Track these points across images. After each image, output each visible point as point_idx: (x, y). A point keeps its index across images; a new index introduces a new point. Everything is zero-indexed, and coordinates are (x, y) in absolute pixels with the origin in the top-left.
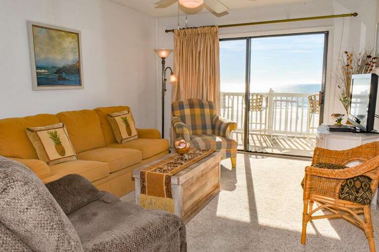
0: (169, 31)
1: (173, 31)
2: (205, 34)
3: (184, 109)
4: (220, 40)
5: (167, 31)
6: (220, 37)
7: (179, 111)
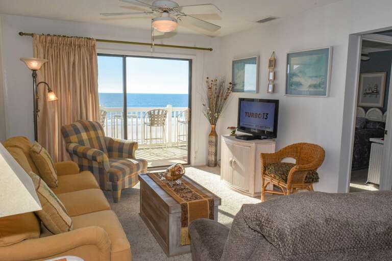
0: (25, 34)
1: (32, 35)
2: (80, 46)
3: (80, 133)
4: (99, 54)
5: (21, 34)
6: (98, 51)
7: (76, 136)
